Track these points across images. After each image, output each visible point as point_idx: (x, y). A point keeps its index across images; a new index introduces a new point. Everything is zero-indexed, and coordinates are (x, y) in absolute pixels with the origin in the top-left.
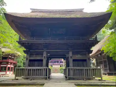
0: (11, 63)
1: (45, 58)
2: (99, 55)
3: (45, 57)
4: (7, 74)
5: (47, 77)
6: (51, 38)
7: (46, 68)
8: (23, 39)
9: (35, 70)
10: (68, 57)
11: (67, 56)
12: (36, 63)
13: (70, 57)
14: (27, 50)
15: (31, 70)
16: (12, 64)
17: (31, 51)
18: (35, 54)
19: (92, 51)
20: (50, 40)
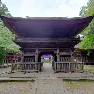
0: (16, 57)
1: (37, 55)
6: (42, 38)
7: (38, 63)
8: (19, 39)
10: (56, 54)
13: (57, 54)
14: (22, 48)
17: (25, 49)
18: (29, 52)
20: (41, 39)
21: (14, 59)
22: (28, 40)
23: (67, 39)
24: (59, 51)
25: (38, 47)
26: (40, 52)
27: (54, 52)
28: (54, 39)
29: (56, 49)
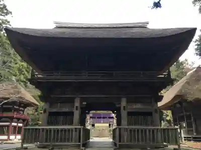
0: (18, 119)
1: (77, 109)
2: (178, 105)
3: (77, 107)
4: (10, 140)
5: (81, 143)
6: (89, 73)
7: (80, 127)
8: (39, 76)
9: (58, 131)
10: (120, 108)
11: (117, 106)
12: (61, 118)
13: (122, 108)
15: (50, 131)
16: (21, 121)
17: (52, 96)
18: (60, 103)
19: (163, 96)
21: (13, 124)
27: (116, 103)
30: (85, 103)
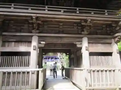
6: (49, 8)
10: (80, 48)
22: (12, 9)
23: (107, 14)
24: (89, 43)
25: (38, 31)
26: (42, 42)
27: (77, 43)
28: (78, 12)
29: (82, 38)
30: (44, 43)
